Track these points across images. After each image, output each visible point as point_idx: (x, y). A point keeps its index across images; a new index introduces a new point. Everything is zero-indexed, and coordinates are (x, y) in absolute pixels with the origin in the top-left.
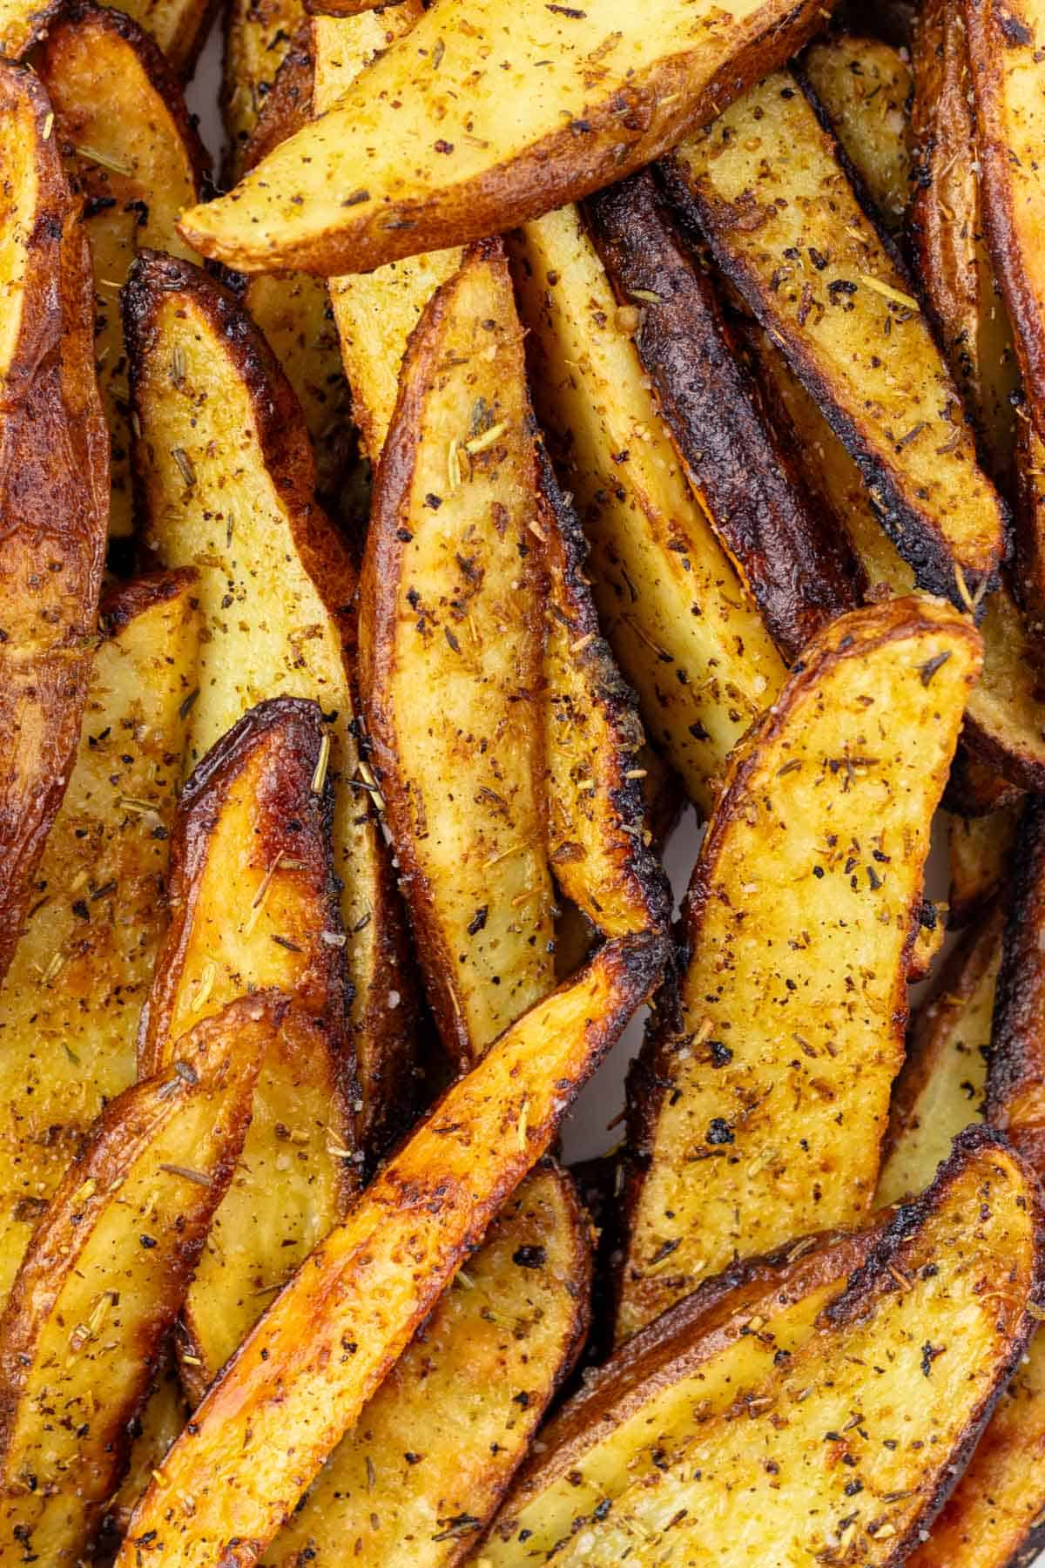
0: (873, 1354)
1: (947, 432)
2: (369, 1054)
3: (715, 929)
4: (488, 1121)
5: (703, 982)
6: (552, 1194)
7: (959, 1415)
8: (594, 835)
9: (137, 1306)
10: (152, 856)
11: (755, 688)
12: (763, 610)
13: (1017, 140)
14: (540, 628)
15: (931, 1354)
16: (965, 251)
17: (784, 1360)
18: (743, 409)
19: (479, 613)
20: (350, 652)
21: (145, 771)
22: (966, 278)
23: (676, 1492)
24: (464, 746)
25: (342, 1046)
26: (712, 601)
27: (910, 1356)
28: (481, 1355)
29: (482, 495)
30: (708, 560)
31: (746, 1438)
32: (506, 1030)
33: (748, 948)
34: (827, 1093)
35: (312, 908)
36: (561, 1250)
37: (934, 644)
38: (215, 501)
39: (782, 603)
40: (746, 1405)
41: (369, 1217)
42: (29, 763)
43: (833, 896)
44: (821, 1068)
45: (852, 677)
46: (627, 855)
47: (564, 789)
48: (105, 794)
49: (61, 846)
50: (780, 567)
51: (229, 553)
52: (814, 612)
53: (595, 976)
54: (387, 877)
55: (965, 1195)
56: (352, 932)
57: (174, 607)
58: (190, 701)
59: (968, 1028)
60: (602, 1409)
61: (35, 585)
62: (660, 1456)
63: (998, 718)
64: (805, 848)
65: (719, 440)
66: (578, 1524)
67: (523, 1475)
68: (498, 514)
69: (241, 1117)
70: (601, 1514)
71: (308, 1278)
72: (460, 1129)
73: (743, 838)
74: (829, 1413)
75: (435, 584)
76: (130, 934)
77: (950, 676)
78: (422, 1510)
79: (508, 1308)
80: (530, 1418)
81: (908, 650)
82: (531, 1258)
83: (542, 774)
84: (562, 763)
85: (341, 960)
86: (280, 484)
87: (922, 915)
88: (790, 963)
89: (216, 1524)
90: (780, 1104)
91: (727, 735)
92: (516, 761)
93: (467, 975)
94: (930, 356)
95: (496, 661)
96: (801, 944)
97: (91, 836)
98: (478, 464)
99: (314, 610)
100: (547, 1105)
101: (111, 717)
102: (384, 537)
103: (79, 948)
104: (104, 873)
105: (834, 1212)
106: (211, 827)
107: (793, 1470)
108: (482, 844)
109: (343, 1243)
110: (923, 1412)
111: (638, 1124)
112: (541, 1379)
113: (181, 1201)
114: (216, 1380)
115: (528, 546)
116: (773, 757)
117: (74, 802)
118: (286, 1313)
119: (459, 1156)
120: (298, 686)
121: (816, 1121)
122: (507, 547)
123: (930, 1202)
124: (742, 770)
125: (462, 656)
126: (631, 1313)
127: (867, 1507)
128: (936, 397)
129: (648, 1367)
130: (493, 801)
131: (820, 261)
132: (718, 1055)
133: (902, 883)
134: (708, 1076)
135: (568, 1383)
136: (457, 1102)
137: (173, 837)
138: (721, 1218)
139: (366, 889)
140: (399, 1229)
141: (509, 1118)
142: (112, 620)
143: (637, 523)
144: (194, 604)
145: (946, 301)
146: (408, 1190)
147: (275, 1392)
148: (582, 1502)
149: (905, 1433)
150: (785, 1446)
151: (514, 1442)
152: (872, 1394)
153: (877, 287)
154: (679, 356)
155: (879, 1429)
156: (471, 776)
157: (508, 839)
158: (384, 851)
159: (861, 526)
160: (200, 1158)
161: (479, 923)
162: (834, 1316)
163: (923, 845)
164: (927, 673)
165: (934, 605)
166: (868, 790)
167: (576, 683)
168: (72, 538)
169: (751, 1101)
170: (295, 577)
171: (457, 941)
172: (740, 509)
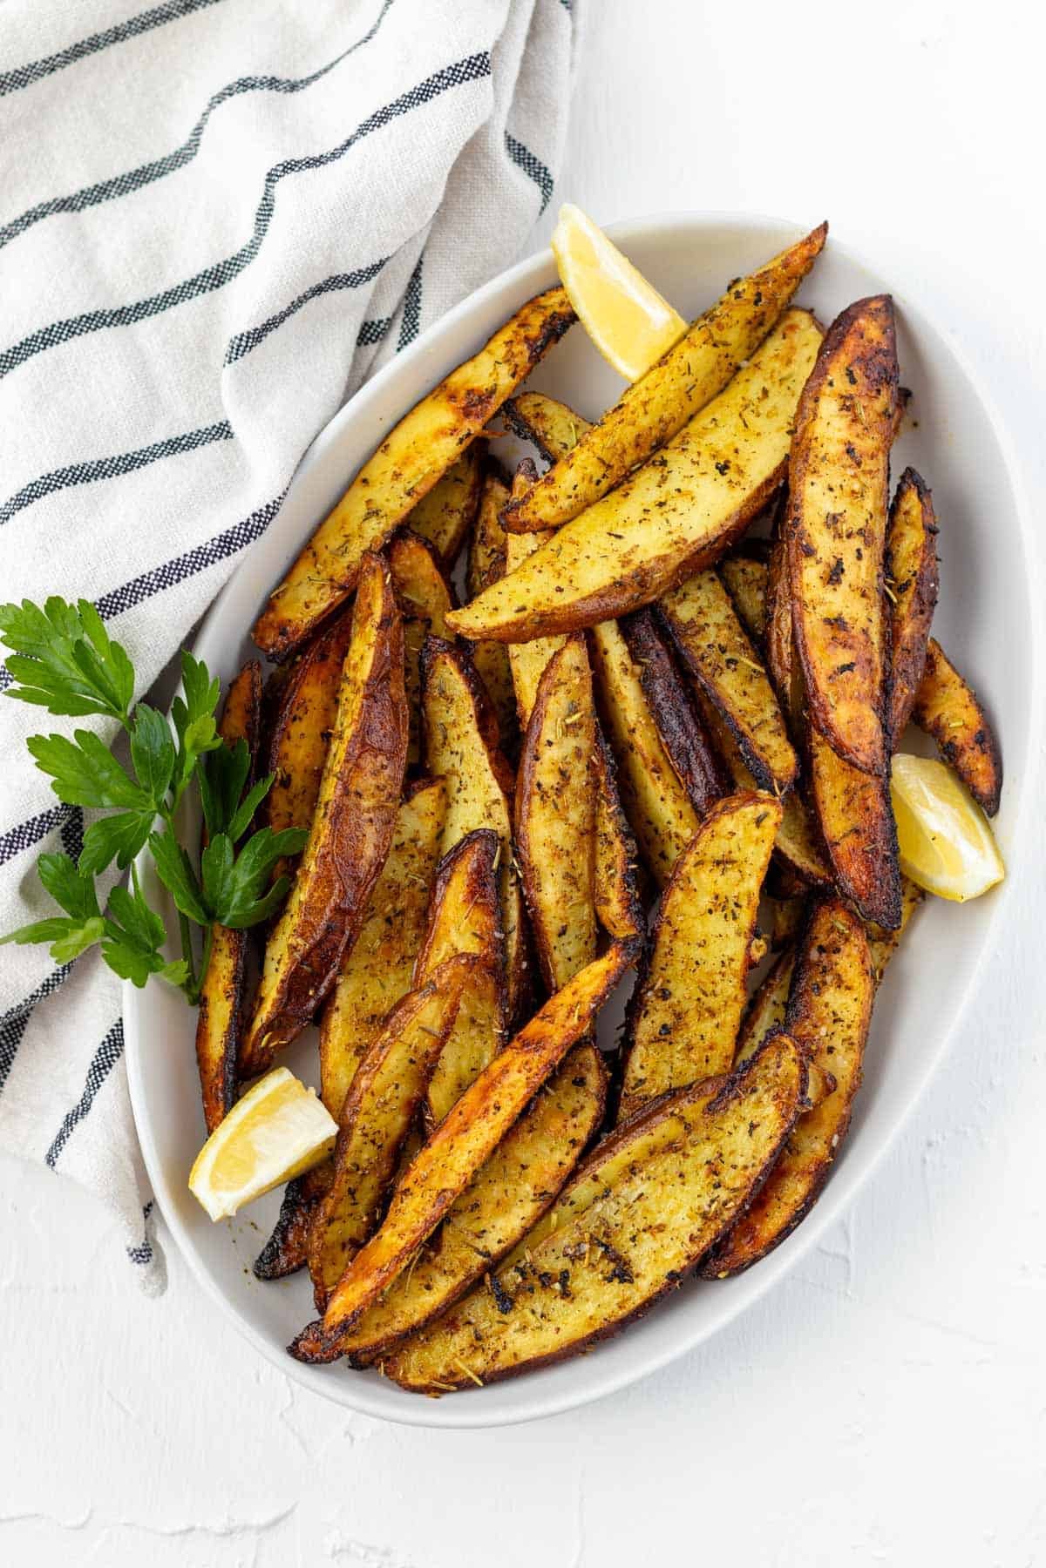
0: (728, 1126)
1: (774, 724)
2: (513, 989)
3: (665, 938)
4: (562, 1012)
5: (660, 961)
6: (590, 1056)
7: (765, 1153)
8: (614, 895)
9: (406, 1091)
10: (421, 900)
11: (687, 834)
12: (691, 799)
13: (807, 597)
14: (595, 803)
15: (753, 1127)
16: (787, 649)
17: (689, 1128)
18: (685, 710)
19: (567, 795)
20: (511, 812)
21: (419, 862)
22: (787, 661)
23: (640, 1186)
24: (558, 853)
25: (501, 984)
26: (669, 795)
27: (744, 1128)
28: (557, 1123)
29: (571, 743)
30: (668, 777)
31: (671, 1162)
32: (571, 977)
33: (679, 946)
34: (712, 1013)
35: (490, 921)
36: (593, 1080)
37: (762, 808)
38: (456, 746)
39: (699, 795)
40: (671, 1147)
41: (508, 1055)
42: (369, 852)
43: (716, 923)
44: (711, 1002)
45: (727, 823)
46: (627, 903)
47: (602, 875)
48: (401, 870)
49: (380, 892)
50: (699, 778)
51: (461, 769)
52: (712, 799)
53: (611, 953)
54: (523, 910)
55: (770, 1057)
56: (507, 934)
57: (435, 790)
58: (440, 835)
59: (777, 995)
60: (609, 1149)
61: (375, 774)
62: (632, 1170)
63: (792, 850)
64: (705, 901)
65: (674, 723)
66: (596, 1199)
67: (572, 1176)
68: (578, 753)
69: (455, 1008)
70: (606, 1194)
71: (482, 1082)
72: (551, 1018)
73: (678, 896)
74: (707, 1152)
75: (549, 779)
76: (410, 934)
77: (769, 823)
78: (527, 1189)
79: (568, 1105)
80: (576, 1151)
81: (750, 811)
82: (580, 1082)
83: (593, 869)
84: (602, 863)
85: (502, 945)
86: (485, 738)
87: (755, 933)
88: (697, 953)
89: (437, 1183)
90: (692, 1018)
91: (673, 854)
92: (582, 861)
93: (557, 956)
94: (769, 692)
95: (575, 816)
96: (702, 945)
97: (395, 890)
98: (569, 729)
99: (497, 793)
100: (588, 1005)
101: (405, 837)
102: (528, 758)
103: (387, 938)
104: (400, 905)
105: (714, 1068)
106: (447, 882)
107: (690, 1177)
108: (565, 898)
109: (497, 1066)
110: (748, 1152)
111: (630, 1027)
112: (582, 1135)
113: (427, 1044)
114: (440, 1126)
115: (590, 766)
116: (691, 859)
117: (387, 873)
118: (471, 1097)
119: (549, 1029)
120: (487, 825)
121: (708, 1026)
122: (580, 766)
123: (755, 1059)
124: (679, 865)
125: (560, 813)
126: (624, 1112)
127: (723, 1194)
128: (770, 710)
129: (628, 1132)
130: (571, 879)
131: (723, 650)
132: (665, 995)
133: (746, 917)
134: (661, 1005)
135: (594, 1139)
136: (549, 1006)
137: (431, 890)
138: (665, 1069)
139: (514, 915)
140: (520, 1059)
141: (571, 1011)
142: (407, 794)
143: (638, 760)
144: (444, 790)
145: (778, 670)
146: (526, 1044)
147: (465, 1128)
148: (597, 1189)
149: (740, 1162)
150: (688, 1165)
151: (569, 1161)
152: (727, 1144)
153: (747, 662)
154: (659, 687)
155: (729, 1160)
156: (561, 867)
157: (577, 896)
158: (522, 898)
159: (738, 766)
160: (436, 1026)
161: (563, 932)
162: (710, 1109)
163: (756, 900)
164: (758, 822)
165: (763, 794)
166: (733, 874)
167: (609, 828)
168: (392, 755)
169: (679, 1016)
170: (489, 778)
171: (553, 940)
172: (683, 753)
